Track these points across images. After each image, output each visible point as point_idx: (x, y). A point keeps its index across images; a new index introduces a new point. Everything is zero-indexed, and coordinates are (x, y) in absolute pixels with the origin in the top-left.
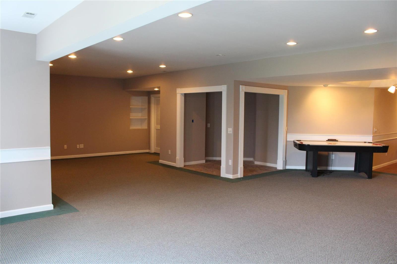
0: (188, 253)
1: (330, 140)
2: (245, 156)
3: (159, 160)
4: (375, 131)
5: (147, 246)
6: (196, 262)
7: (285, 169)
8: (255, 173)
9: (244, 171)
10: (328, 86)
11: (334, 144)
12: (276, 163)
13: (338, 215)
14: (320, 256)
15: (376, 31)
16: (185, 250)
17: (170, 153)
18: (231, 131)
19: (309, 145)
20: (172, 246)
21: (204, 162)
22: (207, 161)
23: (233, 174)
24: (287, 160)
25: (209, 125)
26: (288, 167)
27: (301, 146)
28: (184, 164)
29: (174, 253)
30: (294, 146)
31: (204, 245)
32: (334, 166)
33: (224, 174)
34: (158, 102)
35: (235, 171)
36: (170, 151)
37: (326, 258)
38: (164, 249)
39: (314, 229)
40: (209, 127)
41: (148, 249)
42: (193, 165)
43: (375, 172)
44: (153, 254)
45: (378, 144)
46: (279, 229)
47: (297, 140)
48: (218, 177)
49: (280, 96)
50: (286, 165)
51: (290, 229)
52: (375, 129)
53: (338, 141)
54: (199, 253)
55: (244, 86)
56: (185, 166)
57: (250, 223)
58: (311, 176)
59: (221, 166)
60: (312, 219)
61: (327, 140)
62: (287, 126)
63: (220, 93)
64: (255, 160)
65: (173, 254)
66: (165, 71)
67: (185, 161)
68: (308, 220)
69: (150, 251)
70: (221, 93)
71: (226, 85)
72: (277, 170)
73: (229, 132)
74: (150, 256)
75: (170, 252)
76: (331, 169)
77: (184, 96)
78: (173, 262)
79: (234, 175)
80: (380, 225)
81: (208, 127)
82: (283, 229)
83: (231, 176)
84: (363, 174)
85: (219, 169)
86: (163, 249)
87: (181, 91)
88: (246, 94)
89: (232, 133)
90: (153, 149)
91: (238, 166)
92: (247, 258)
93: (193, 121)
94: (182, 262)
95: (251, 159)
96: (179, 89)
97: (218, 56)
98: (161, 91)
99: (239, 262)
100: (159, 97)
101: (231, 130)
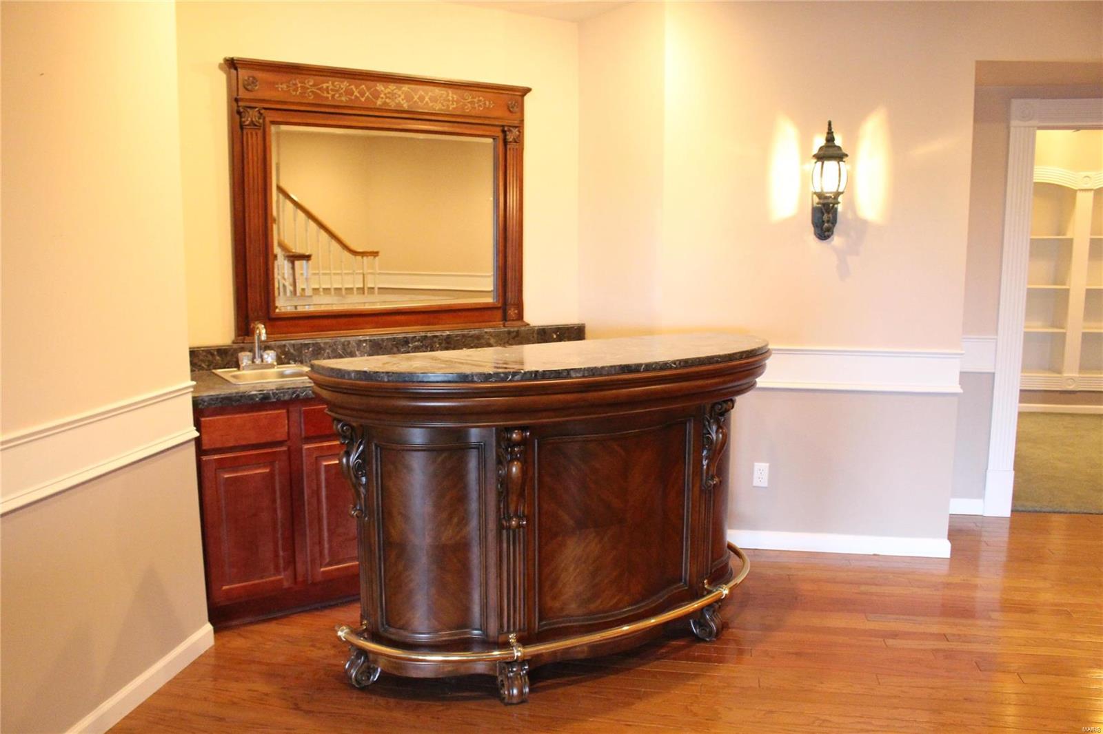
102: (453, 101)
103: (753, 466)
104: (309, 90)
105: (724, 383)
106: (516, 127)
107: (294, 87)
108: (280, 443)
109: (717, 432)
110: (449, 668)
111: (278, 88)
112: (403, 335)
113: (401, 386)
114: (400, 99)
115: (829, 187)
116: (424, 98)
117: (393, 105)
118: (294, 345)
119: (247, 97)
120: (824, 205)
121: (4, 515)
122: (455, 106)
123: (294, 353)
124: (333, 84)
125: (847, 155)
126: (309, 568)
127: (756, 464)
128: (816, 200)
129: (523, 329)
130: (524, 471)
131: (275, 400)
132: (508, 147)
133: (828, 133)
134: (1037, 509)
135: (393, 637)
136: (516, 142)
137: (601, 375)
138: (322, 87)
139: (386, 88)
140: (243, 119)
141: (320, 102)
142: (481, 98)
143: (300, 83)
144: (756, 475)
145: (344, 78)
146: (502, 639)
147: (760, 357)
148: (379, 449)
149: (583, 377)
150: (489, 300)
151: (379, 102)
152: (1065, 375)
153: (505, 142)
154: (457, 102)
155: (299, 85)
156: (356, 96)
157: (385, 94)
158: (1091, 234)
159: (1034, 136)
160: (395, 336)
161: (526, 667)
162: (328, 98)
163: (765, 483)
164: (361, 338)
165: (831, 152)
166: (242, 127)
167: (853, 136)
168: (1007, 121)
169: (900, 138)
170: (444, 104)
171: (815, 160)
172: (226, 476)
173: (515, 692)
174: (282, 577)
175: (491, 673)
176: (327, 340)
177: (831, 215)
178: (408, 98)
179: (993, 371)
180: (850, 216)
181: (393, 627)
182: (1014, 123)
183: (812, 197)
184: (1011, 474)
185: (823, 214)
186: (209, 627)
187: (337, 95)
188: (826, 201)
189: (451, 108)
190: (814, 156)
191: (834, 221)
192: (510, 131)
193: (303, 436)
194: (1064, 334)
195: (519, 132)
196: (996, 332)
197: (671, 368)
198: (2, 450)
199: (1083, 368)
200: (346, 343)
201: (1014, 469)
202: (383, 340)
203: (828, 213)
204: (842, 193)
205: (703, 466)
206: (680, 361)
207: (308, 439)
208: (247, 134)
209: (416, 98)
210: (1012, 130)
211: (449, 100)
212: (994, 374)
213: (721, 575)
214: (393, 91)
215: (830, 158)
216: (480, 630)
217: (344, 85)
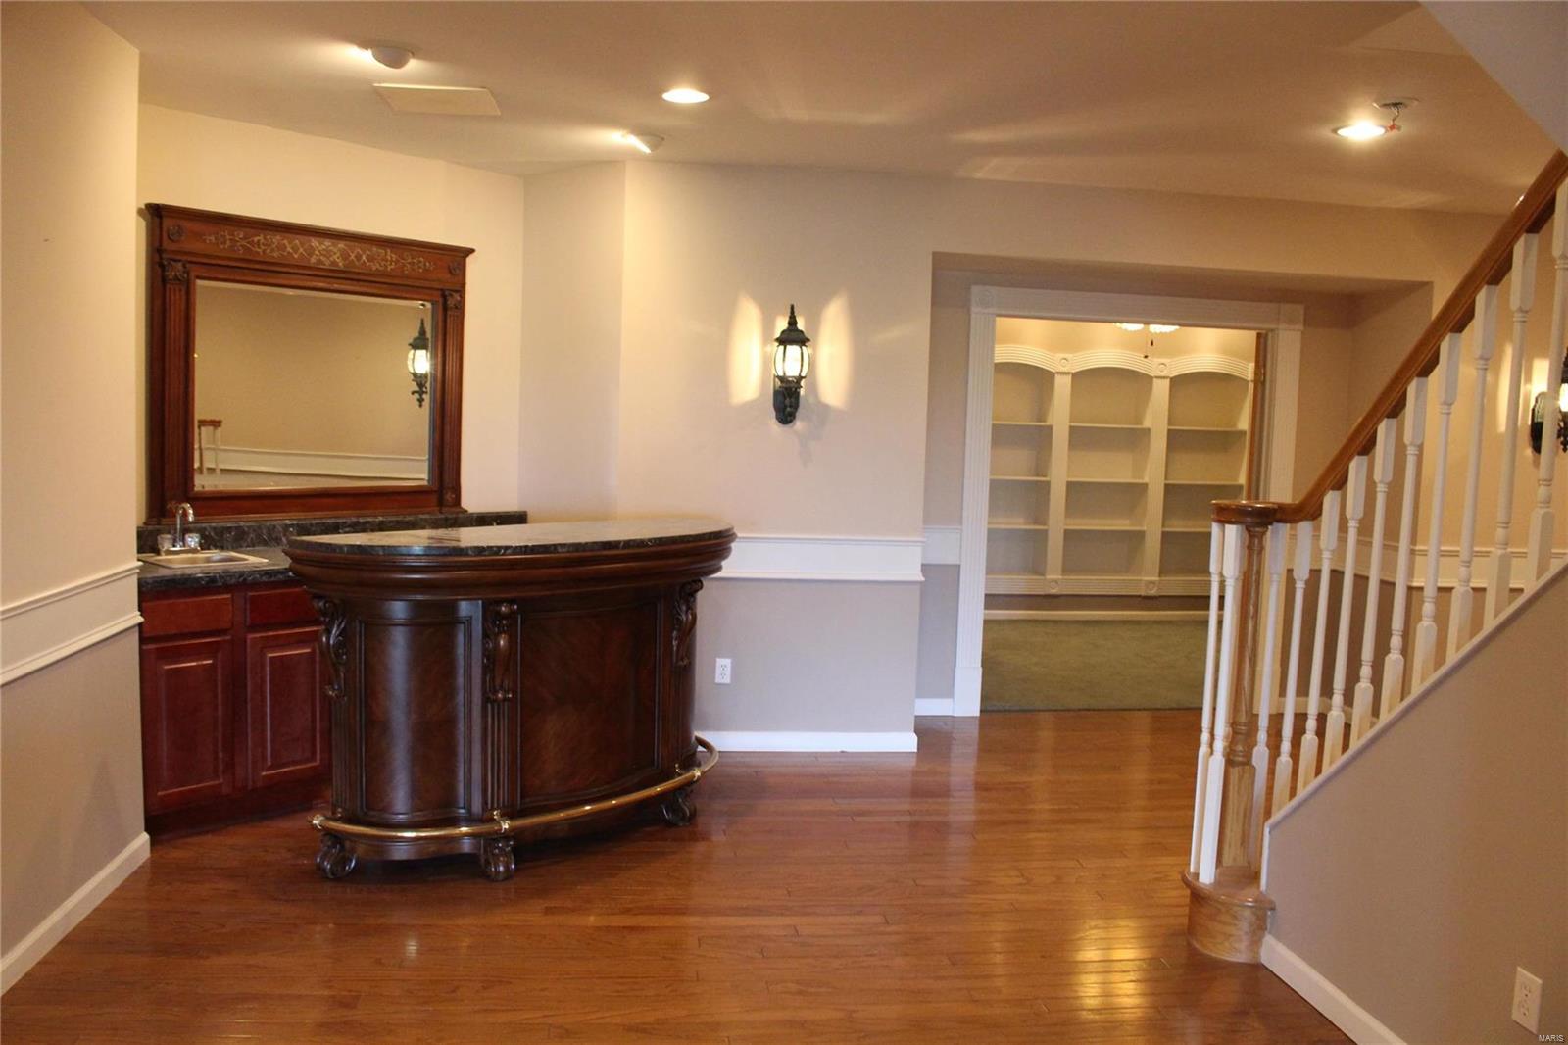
102: (391, 261)
103: (715, 661)
104: (239, 244)
105: (692, 563)
106: (457, 291)
107: (222, 240)
108: (223, 632)
109: (687, 612)
110: (433, 848)
111: (205, 240)
112: (333, 520)
113: (389, 559)
114: (335, 257)
115: (792, 371)
116: (361, 256)
117: (327, 264)
118: (214, 529)
119: (174, 249)
120: (786, 389)
121: (4, 685)
122: (392, 266)
123: (216, 538)
124: (265, 239)
125: (808, 340)
126: (250, 770)
127: (718, 659)
128: (779, 383)
129: (460, 515)
130: (512, 641)
131: (220, 584)
132: (449, 312)
133: (790, 317)
134: (1007, 708)
135: (374, 819)
136: (456, 307)
137: (584, 551)
138: (253, 241)
139: (321, 244)
140: (167, 273)
141: (250, 257)
142: (422, 259)
143: (229, 235)
144: (719, 671)
145: (277, 231)
146: (487, 815)
147: (725, 540)
148: (363, 625)
149: (568, 552)
150: (425, 483)
151: (313, 260)
152: (1048, 577)
153: (445, 308)
154: (397, 262)
155: (228, 237)
156: (289, 253)
157: (319, 251)
158: (1071, 422)
159: (994, 321)
160: (324, 521)
161: (511, 843)
162: (258, 253)
163: (727, 680)
164: (287, 522)
165: (794, 335)
166: (164, 280)
167: (815, 321)
168: (966, 306)
169: (860, 325)
170: (382, 264)
171: (777, 344)
172: (166, 667)
173: (501, 868)
174: (221, 781)
175: (475, 851)
176: (250, 524)
177: (793, 400)
178: (345, 256)
179: (958, 562)
180: (812, 400)
181: (373, 809)
182: (974, 309)
183: (774, 382)
184: (981, 669)
185: (785, 399)
186: (145, 837)
187: (269, 250)
188: (788, 386)
189: (389, 269)
190: (777, 340)
191: (796, 406)
192: (451, 295)
193: (248, 624)
194: (1046, 531)
195: (460, 296)
196: (961, 523)
197: (647, 545)
198: (3, 619)
199: (1065, 571)
200: (271, 528)
201: (982, 666)
202: (311, 525)
203: (790, 398)
204: (804, 378)
205: (673, 646)
206: (655, 539)
207: (253, 628)
208: (170, 289)
209: (353, 257)
210: (973, 316)
211: (387, 261)
212: (960, 566)
213: (690, 761)
214: (328, 247)
215: (792, 342)
216: (464, 808)
217: (277, 239)
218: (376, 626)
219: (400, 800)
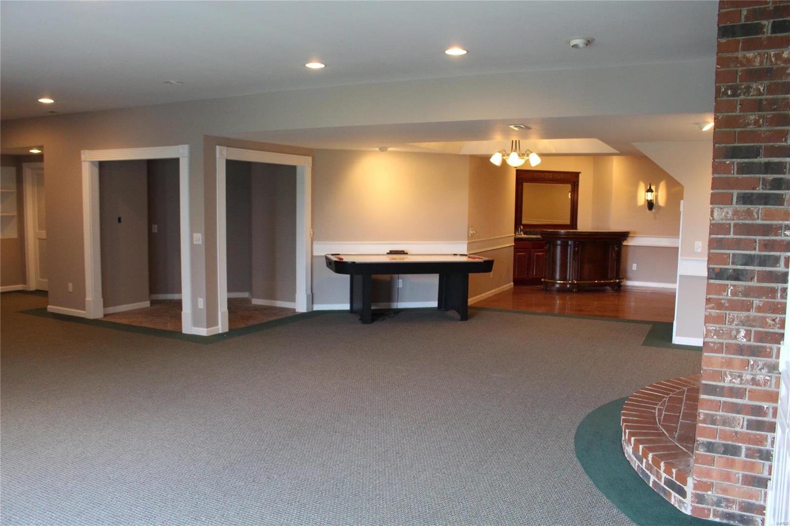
0: (112, 498)
1: (393, 252)
2: (230, 288)
3: (48, 305)
4: (471, 234)
5: (18, 497)
6: (130, 515)
7: (310, 311)
8: (252, 322)
9: (230, 320)
10: (387, 149)
11: (400, 259)
12: (293, 300)
13: (408, 392)
14: (376, 471)
15: (465, 52)
16: (106, 493)
17: (71, 289)
18: (201, 239)
19: (354, 263)
20: (76, 489)
21: (146, 304)
22: (153, 303)
23: (208, 327)
24: (314, 292)
25: (155, 228)
26: (317, 307)
27: (339, 266)
28: (104, 311)
29: (82, 502)
30: (328, 266)
31: (147, 477)
32: (402, 301)
33: (188, 327)
34: (40, 180)
35: (211, 321)
36: (70, 285)
37: (387, 474)
38: (58, 498)
39: (365, 421)
40: (156, 231)
41: (20, 502)
42: (123, 312)
43: (472, 307)
44: (31, 513)
45: (476, 258)
46: (298, 428)
47: (332, 255)
48: (177, 333)
49: (298, 169)
50: (312, 303)
51: (321, 427)
52: (472, 230)
53: (407, 253)
54: (136, 495)
55: (225, 149)
56: (105, 315)
57: (243, 422)
58: (361, 321)
59: (182, 312)
60: (360, 403)
61: (388, 252)
62: (312, 227)
63: (175, 162)
64: (253, 297)
65: (78, 506)
66: (52, 110)
67: (105, 305)
68: (354, 405)
69: (25, 507)
70: (177, 161)
71: (188, 144)
72: (296, 314)
73: (196, 240)
74: (23, 517)
75: (72, 502)
76: (396, 307)
77: (98, 166)
78: (79, 523)
79: (209, 329)
80: (479, 403)
81: (153, 231)
82: (306, 427)
83: (203, 332)
84: (453, 313)
85: (178, 317)
86: (56, 498)
87: (91, 157)
88: (230, 164)
89: (202, 242)
90: (34, 282)
91: (217, 311)
92: (238, 493)
93: (120, 220)
94: (98, 520)
95: (245, 295)
96: (87, 151)
97: (168, 84)
98: (45, 156)
99: (221, 503)
100: (43, 169)
101: (199, 238)
103: (632, 264)
104: (531, 175)
105: (620, 238)
106: (577, 181)
107: (528, 175)
108: (527, 248)
110: (563, 285)
111: (525, 175)
114: (550, 176)
116: (556, 176)
117: (549, 178)
118: (526, 231)
119: (520, 177)
120: (650, 202)
126: (531, 276)
130: (578, 249)
131: (527, 240)
133: (649, 185)
135: (553, 279)
136: (577, 185)
138: (534, 175)
139: (547, 174)
140: (518, 182)
141: (534, 178)
144: (633, 267)
148: (553, 245)
150: (569, 224)
151: (546, 177)
153: (574, 186)
161: (576, 286)
163: (635, 269)
165: (650, 190)
166: (518, 184)
171: (647, 192)
172: (518, 253)
173: (575, 290)
174: (526, 276)
176: (533, 230)
178: (552, 176)
180: (655, 205)
181: (553, 277)
183: (647, 201)
185: (650, 205)
186: (512, 283)
189: (562, 178)
191: (652, 206)
192: (575, 182)
193: (532, 248)
195: (578, 183)
204: (652, 200)
214: (549, 174)
215: (650, 192)
216: (568, 278)
217: (538, 174)
218: (555, 245)
219: (558, 277)
